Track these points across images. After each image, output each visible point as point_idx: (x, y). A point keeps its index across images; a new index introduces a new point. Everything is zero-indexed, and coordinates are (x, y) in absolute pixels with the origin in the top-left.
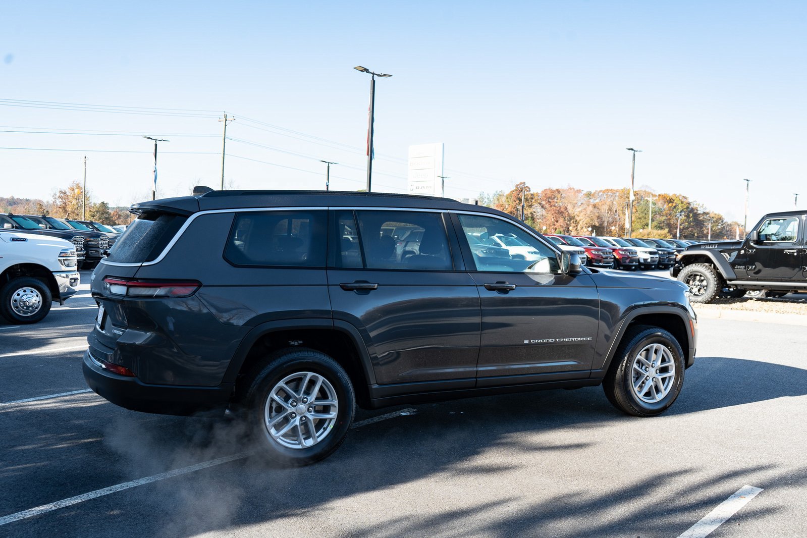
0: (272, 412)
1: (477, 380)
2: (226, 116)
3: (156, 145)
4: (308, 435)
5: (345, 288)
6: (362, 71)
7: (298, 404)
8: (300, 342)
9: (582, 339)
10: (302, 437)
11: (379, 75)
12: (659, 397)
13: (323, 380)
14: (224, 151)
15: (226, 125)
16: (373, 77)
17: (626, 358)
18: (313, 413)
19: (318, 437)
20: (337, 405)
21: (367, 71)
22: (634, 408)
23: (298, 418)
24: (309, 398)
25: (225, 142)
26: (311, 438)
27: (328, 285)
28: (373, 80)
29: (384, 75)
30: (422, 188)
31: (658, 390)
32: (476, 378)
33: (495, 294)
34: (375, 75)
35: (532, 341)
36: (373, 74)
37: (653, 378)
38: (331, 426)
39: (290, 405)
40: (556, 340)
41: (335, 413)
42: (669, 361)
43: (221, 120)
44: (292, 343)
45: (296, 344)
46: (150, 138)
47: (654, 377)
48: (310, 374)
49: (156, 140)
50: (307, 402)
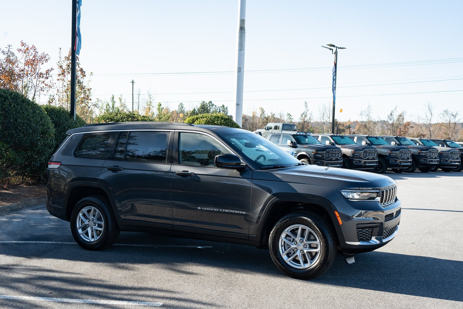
9: (238, 212)
35: (203, 208)
40: (219, 210)
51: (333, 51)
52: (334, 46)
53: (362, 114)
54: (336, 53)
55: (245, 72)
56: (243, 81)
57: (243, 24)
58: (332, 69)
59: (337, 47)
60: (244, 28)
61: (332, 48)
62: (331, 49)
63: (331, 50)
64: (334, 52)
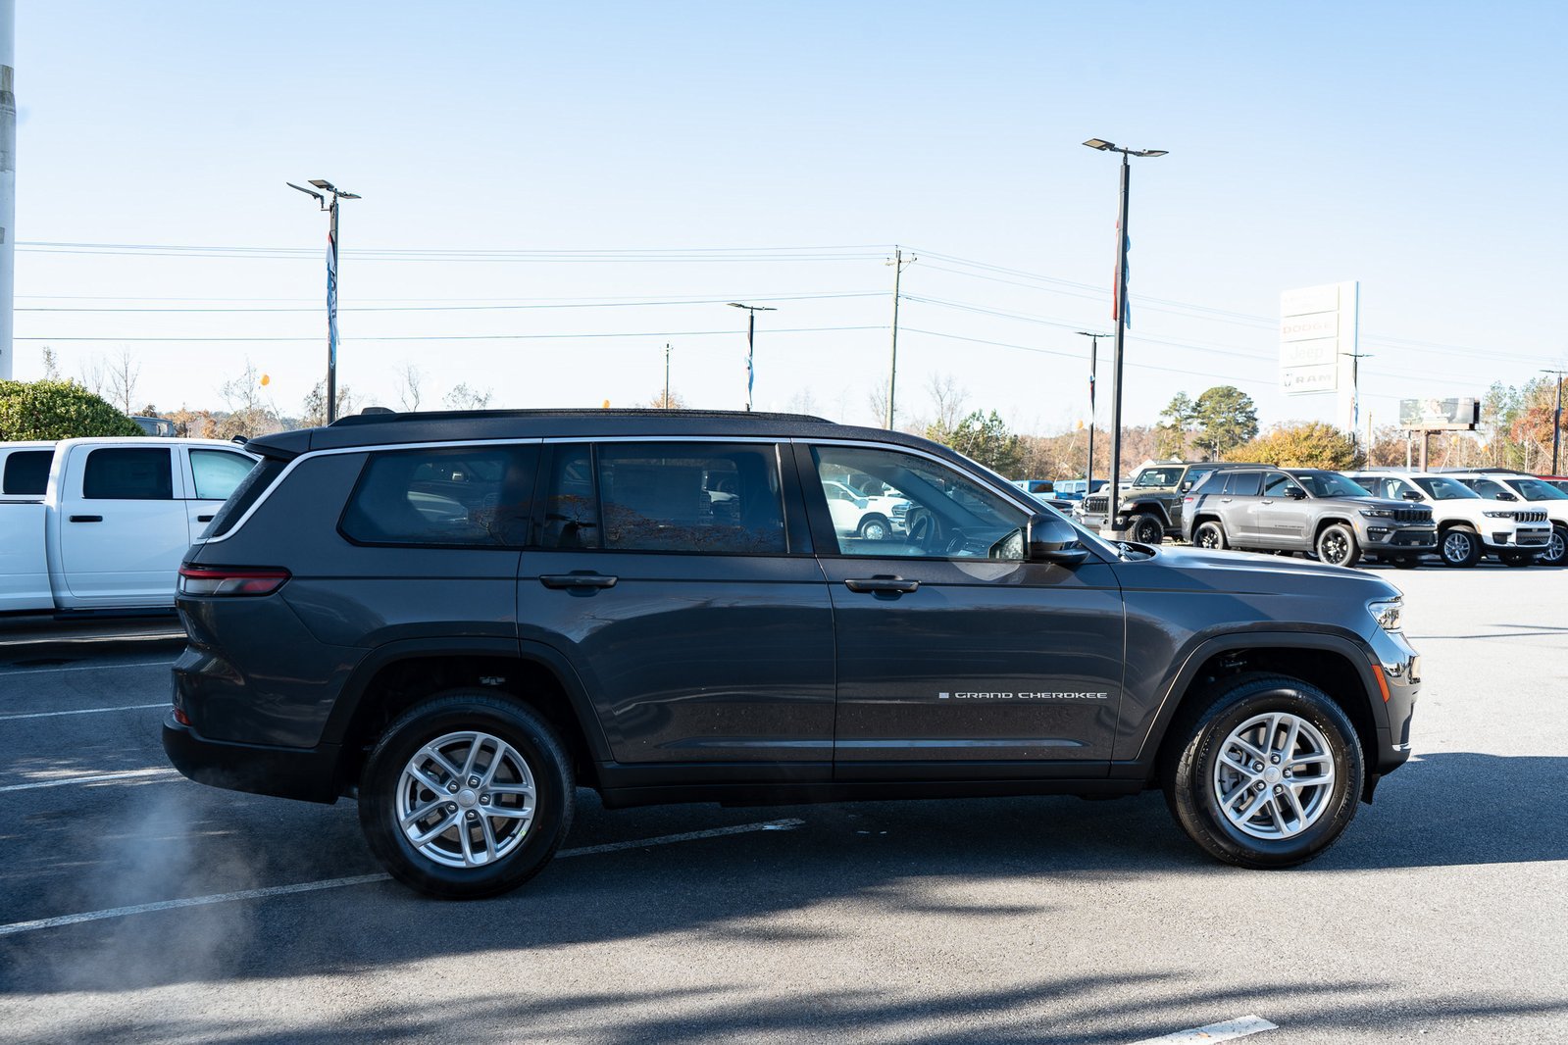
0: (415, 800)
1: (834, 767)
2: (899, 254)
3: (752, 317)
4: (478, 846)
5: (550, 584)
6: (1100, 148)
7: (462, 788)
8: (501, 680)
9: (1081, 695)
10: (467, 849)
11: (1139, 154)
12: (1290, 830)
13: (507, 748)
14: (896, 323)
15: (899, 272)
16: (1125, 158)
17: (1197, 740)
18: (489, 806)
19: (498, 850)
20: (534, 795)
21: (1111, 147)
22: (1221, 848)
23: (461, 813)
24: (482, 779)
25: (897, 305)
26: (485, 852)
27: (517, 579)
28: (1125, 164)
29: (1150, 152)
30: (1309, 380)
31: (1289, 814)
32: (833, 762)
33: (869, 602)
34: (1128, 155)
35: (957, 695)
36: (1126, 152)
37: (1275, 788)
38: (523, 833)
39: (445, 789)
40: (1016, 695)
41: (529, 809)
42: (1322, 753)
43: (891, 261)
44: (485, 681)
45: (493, 683)
46: (741, 306)
47: (1280, 785)
48: (481, 737)
49: (752, 308)
50: (477, 786)
51: (322, 203)
52: (329, 187)
53: (230, 391)
54: (334, 208)
55: (16, 247)
56: (13, 272)
57: (6, 83)
58: (325, 256)
59: (336, 191)
60: (12, 95)
61: (323, 192)
62: (316, 196)
63: (319, 199)
64: (327, 206)
